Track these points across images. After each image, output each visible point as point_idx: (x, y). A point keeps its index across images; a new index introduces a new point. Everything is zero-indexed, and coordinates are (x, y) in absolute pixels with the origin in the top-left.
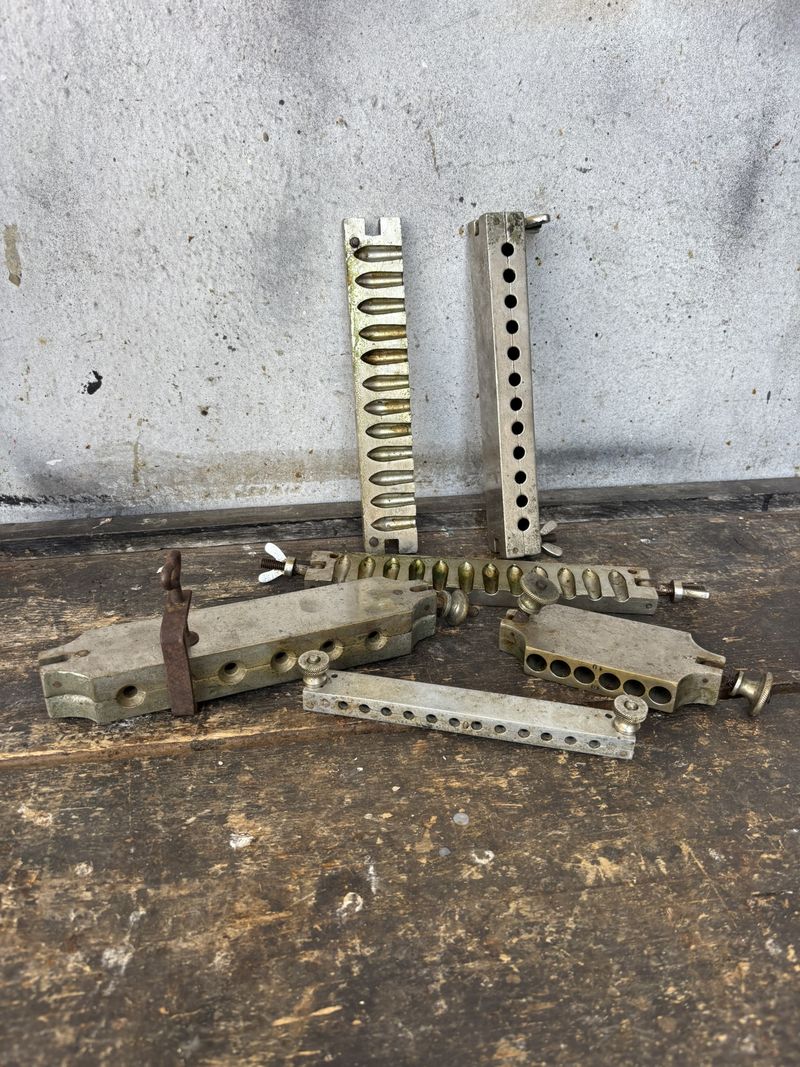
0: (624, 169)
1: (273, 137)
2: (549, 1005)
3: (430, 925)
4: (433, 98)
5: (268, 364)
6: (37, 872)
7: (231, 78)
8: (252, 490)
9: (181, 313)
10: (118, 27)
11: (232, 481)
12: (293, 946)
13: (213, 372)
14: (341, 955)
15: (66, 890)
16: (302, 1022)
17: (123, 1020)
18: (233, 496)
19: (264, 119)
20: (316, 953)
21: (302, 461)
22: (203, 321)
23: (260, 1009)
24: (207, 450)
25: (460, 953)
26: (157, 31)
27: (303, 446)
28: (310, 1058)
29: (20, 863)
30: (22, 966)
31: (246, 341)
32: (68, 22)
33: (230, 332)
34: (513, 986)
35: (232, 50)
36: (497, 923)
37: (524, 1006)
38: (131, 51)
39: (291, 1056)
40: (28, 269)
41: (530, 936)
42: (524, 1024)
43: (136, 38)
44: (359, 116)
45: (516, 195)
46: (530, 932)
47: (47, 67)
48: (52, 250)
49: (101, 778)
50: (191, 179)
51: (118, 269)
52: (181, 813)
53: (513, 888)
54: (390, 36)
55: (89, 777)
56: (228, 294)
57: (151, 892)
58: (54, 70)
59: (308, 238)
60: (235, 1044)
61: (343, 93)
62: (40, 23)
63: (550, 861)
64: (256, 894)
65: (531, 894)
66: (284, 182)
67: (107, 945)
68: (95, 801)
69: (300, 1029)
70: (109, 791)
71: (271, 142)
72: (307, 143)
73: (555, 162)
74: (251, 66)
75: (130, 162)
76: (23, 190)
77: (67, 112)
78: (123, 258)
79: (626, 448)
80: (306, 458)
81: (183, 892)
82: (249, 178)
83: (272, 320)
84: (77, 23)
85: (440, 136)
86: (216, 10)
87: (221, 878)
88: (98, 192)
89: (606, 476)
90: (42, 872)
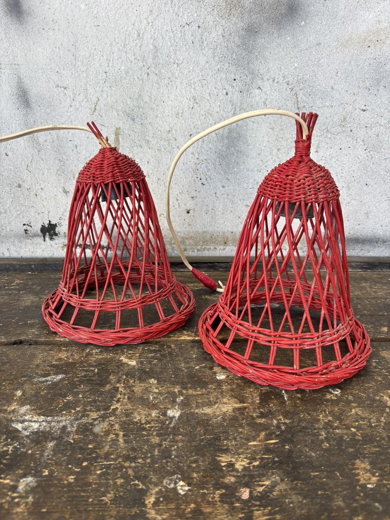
0: (382, 110)
1: (230, 94)
2: (377, 449)
3: (315, 415)
4: (299, 79)
5: (218, 192)
6: (133, 380)
7: (215, 70)
8: (204, 249)
9: (183, 168)
10: (171, 49)
11: (196, 245)
12: (252, 416)
13: (194, 194)
14: (275, 422)
15: (147, 388)
16: (262, 445)
17: (180, 436)
18: (196, 251)
19: (227, 87)
20: (263, 420)
21: (228, 237)
22: (192, 171)
23: (242, 438)
24: (187, 229)
25: (331, 426)
26: (187, 50)
27: (230, 230)
28: (267, 458)
29: (125, 377)
30: (132, 413)
31: (209, 181)
32: (152, 46)
33: (203, 176)
34: (359, 440)
35: (217, 58)
36: (347, 417)
37: (365, 449)
38: (175, 58)
39: (259, 457)
40: (122, 146)
41: (364, 423)
42: (367, 455)
43: (178, 53)
44: (267, 86)
45: (333, 120)
46: (364, 421)
47: (141, 64)
48: (133, 138)
49: (154, 350)
50: (194, 110)
51: (159, 147)
52: (192, 364)
53: (352, 404)
54: (283, 53)
55: (149, 349)
56: (204, 160)
57: (184, 392)
58: (144, 65)
59: (240, 137)
60: (232, 450)
61: (261, 76)
62: (141, 47)
63: (368, 395)
64: (232, 396)
65: (361, 407)
66: (232, 113)
67: (168, 409)
68: (153, 358)
69: (261, 447)
70: (158, 355)
71: (229, 96)
72: (243, 96)
73: (351, 106)
74: (223, 65)
75: (170, 103)
76: (125, 114)
77: (147, 82)
78: (162, 142)
79: (379, 239)
80: (230, 235)
81: (199, 393)
82: (218, 110)
83: (222, 172)
84: (155, 47)
85: (301, 95)
86: (212, 42)
87: (215, 389)
88: (155, 115)
89: (369, 252)
90: (135, 381)
